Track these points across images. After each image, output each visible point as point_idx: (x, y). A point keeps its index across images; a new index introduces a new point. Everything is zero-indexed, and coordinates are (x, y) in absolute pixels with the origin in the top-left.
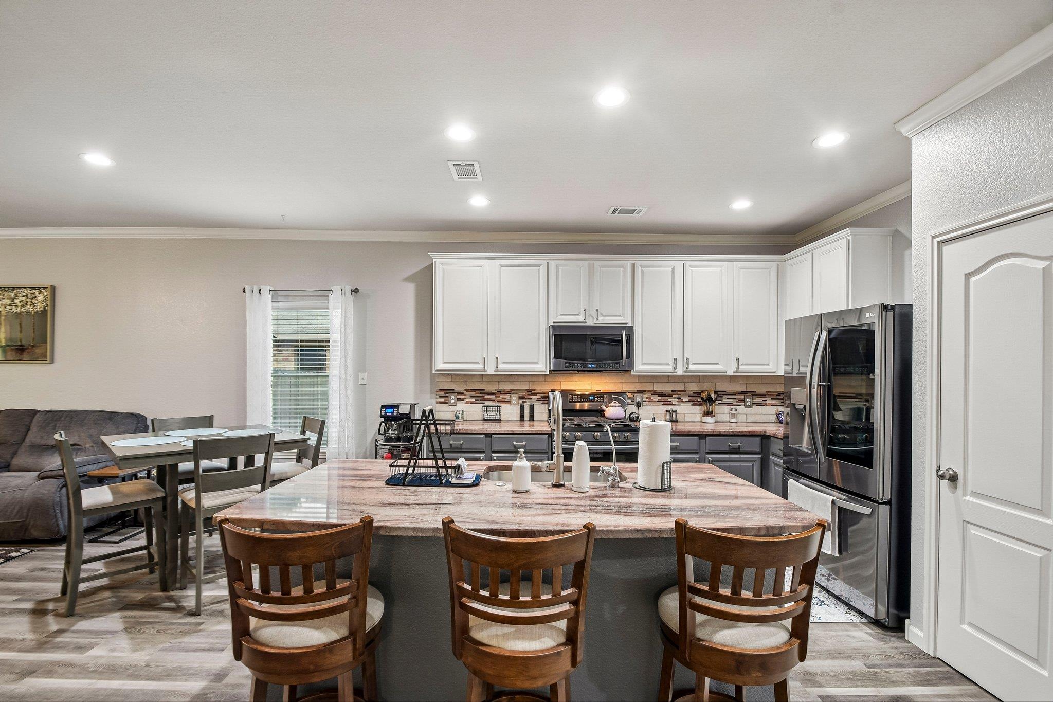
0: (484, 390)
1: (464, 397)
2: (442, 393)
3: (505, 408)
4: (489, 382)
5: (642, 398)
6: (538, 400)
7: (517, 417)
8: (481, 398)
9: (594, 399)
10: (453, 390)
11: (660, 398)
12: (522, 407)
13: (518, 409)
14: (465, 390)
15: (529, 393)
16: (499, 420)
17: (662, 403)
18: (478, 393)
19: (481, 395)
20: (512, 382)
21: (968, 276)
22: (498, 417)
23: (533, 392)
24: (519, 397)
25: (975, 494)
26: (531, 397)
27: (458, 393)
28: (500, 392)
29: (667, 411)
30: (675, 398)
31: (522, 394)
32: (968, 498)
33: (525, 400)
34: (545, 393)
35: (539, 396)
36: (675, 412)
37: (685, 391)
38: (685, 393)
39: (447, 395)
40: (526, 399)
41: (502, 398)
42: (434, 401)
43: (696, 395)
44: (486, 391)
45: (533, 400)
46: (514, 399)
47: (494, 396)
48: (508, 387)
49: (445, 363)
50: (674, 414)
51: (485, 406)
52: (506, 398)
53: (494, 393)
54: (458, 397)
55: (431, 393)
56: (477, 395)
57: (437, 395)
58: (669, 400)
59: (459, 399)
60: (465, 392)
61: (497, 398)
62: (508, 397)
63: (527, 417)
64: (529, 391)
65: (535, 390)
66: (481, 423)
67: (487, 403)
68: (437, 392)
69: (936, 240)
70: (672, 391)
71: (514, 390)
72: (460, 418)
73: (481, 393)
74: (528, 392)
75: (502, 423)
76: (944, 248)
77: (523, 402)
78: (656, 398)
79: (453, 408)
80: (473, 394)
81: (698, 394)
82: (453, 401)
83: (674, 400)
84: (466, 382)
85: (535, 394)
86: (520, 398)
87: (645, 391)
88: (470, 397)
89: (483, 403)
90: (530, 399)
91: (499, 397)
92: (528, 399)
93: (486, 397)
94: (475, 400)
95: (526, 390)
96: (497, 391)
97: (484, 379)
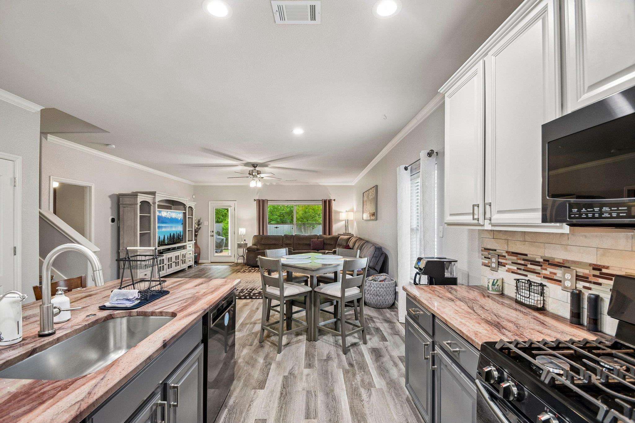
0: (526, 255)
1: (505, 262)
2: (486, 253)
3: (552, 289)
4: (532, 243)
8: (522, 267)
10: (495, 250)
12: (578, 297)
14: (507, 252)
15: (597, 273)
18: (520, 259)
19: (523, 262)
20: (565, 247)
23: (604, 271)
24: (577, 276)
26: (600, 280)
27: (499, 256)
28: (549, 262)
33: (587, 285)
39: (490, 256)
40: (590, 282)
41: (551, 273)
42: (479, 262)
44: (530, 257)
45: (604, 289)
46: (569, 278)
47: (539, 268)
52: (555, 274)
53: (539, 262)
54: (500, 261)
55: (479, 252)
56: (519, 262)
57: (482, 255)
59: (499, 264)
60: (506, 255)
61: (544, 272)
62: (559, 273)
64: (597, 268)
65: (607, 268)
67: (530, 276)
68: (482, 251)
71: (569, 261)
72: (490, 289)
73: (523, 260)
74: (594, 269)
77: (582, 287)
79: (495, 275)
80: (515, 259)
82: (494, 265)
84: (508, 242)
85: (609, 276)
86: (579, 278)
88: (512, 263)
89: (526, 276)
90: (600, 284)
91: (546, 269)
92: (595, 283)
93: (529, 266)
94: (518, 269)
95: (590, 265)
96: (544, 260)
97: (528, 238)
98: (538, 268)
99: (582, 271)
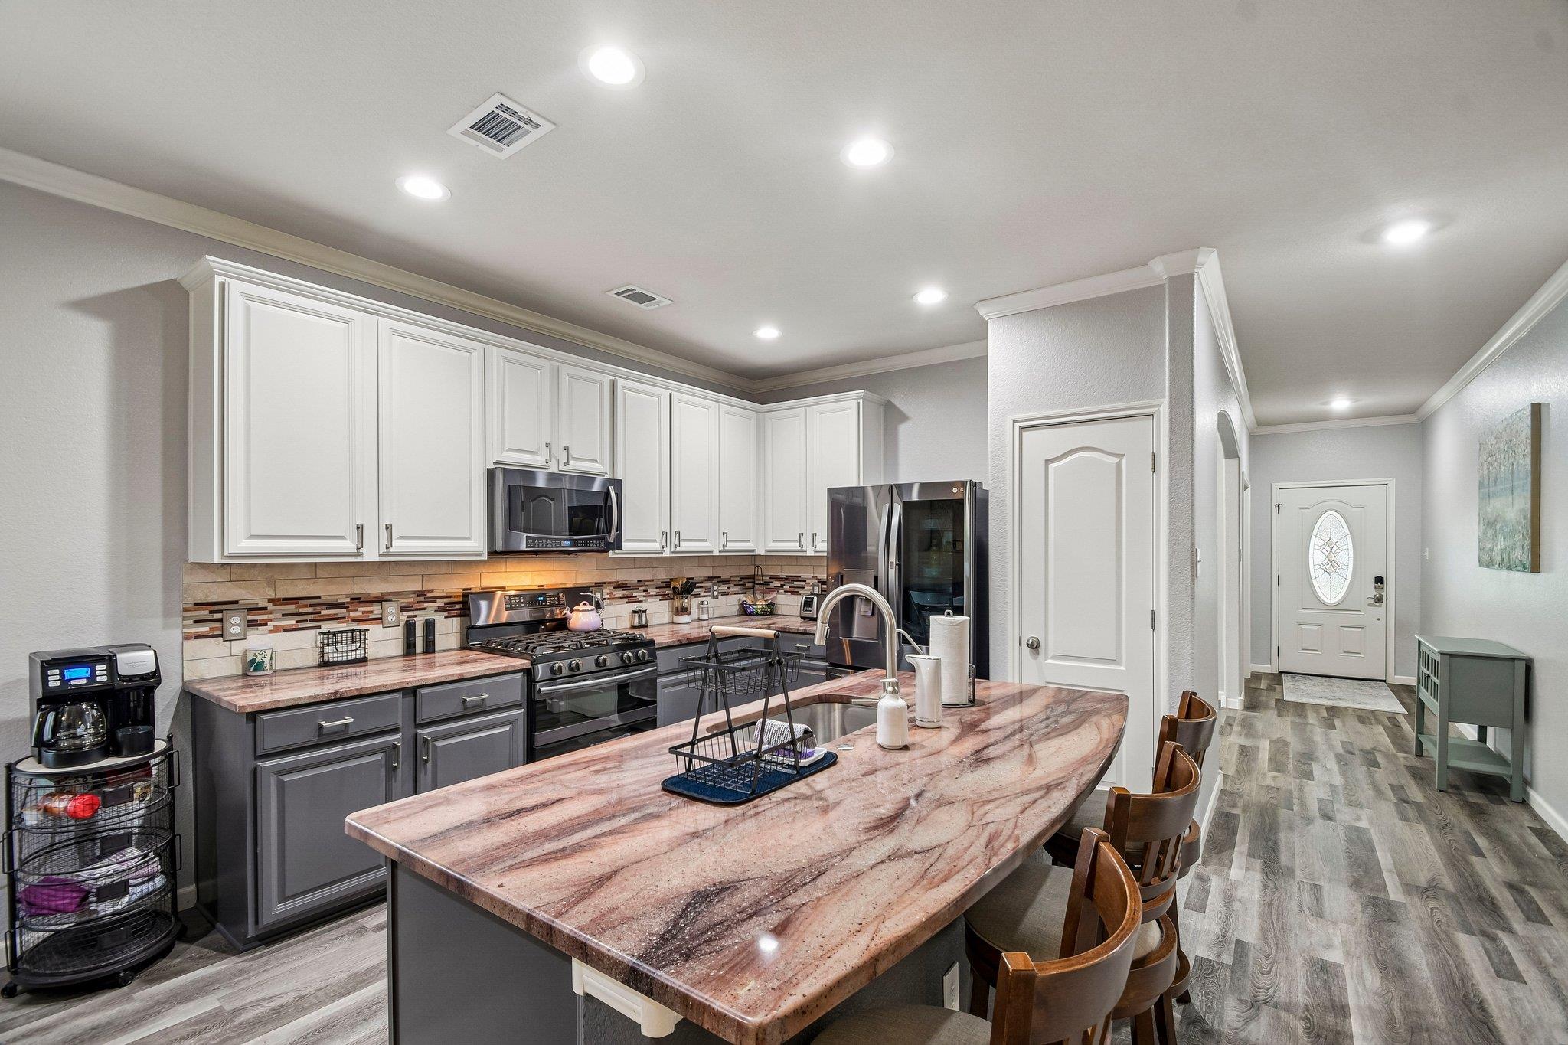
0: (319, 598)
1: (265, 617)
2: (204, 613)
3: (375, 631)
4: (330, 580)
5: (602, 595)
6: (438, 610)
7: (397, 648)
8: (309, 617)
9: (545, 601)
10: (236, 602)
11: (624, 592)
12: (410, 628)
13: (399, 632)
14: (270, 601)
15: (421, 599)
16: (364, 661)
17: (627, 600)
18: (305, 606)
19: (311, 610)
20: (385, 578)
21: (1048, 462)
22: (360, 654)
23: (429, 595)
24: (401, 607)
25: (1056, 657)
26: (426, 605)
27: (249, 609)
28: (359, 600)
29: (635, 612)
30: (640, 591)
31: (405, 600)
32: (1049, 661)
33: (413, 613)
34: (451, 597)
35: (440, 603)
36: (645, 612)
37: (652, 580)
38: (652, 583)
39: (219, 616)
40: (415, 610)
41: (363, 612)
42: (177, 634)
43: (664, 585)
44: (325, 599)
45: (429, 612)
46: (391, 611)
47: (344, 610)
48: (376, 588)
49: (252, 537)
50: (644, 614)
51: (324, 633)
52: (372, 612)
53: (344, 603)
54: (250, 618)
55: (167, 613)
56: (302, 610)
57: (184, 618)
58: (634, 594)
59: (252, 624)
60: (270, 606)
61: (353, 614)
62: (376, 610)
63: (419, 646)
64: (420, 594)
65: (432, 592)
66: (318, 672)
67: (327, 626)
68: (185, 610)
69: (1017, 425)
70: (638, 581)
71: (389, 594)
73: (311, 606)
74: (418, 596)
75: (370, 667)
76: (1024, 433)
77: (408, 617)
78: (619, 593)
79: (238, 647)
80: (291, 608)
81: (667, 584)
82: (235, 630)
83: (639, 594)
84: (271, 582)
85: (434, 600)
86: (403, 609)
87: (605, 583)
88: (283, 615)
89: (319, 627)
90: (425, 609)
91: (357, 610)
92: (419, 609)
93: (324, 612)
94: (297, 622)
95: (415, 592)
96: (352, 599)
97: (320, 573)
98: (341, 612)
99: (404, 601)
